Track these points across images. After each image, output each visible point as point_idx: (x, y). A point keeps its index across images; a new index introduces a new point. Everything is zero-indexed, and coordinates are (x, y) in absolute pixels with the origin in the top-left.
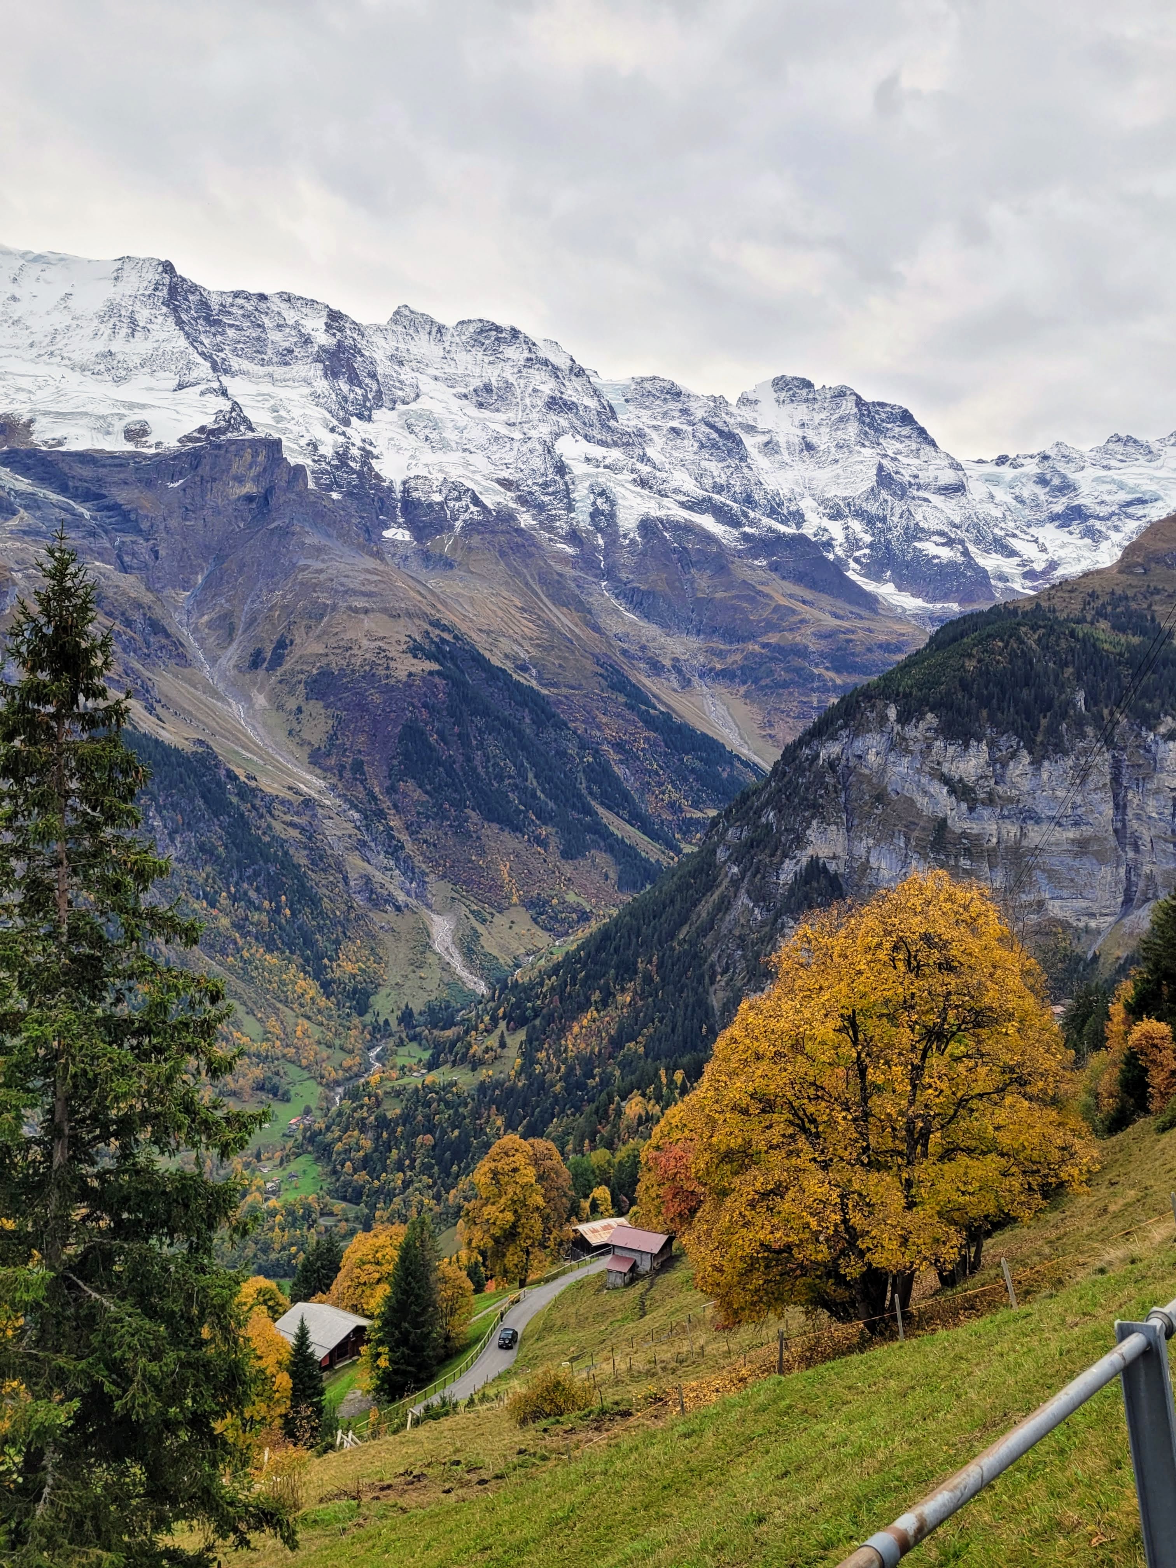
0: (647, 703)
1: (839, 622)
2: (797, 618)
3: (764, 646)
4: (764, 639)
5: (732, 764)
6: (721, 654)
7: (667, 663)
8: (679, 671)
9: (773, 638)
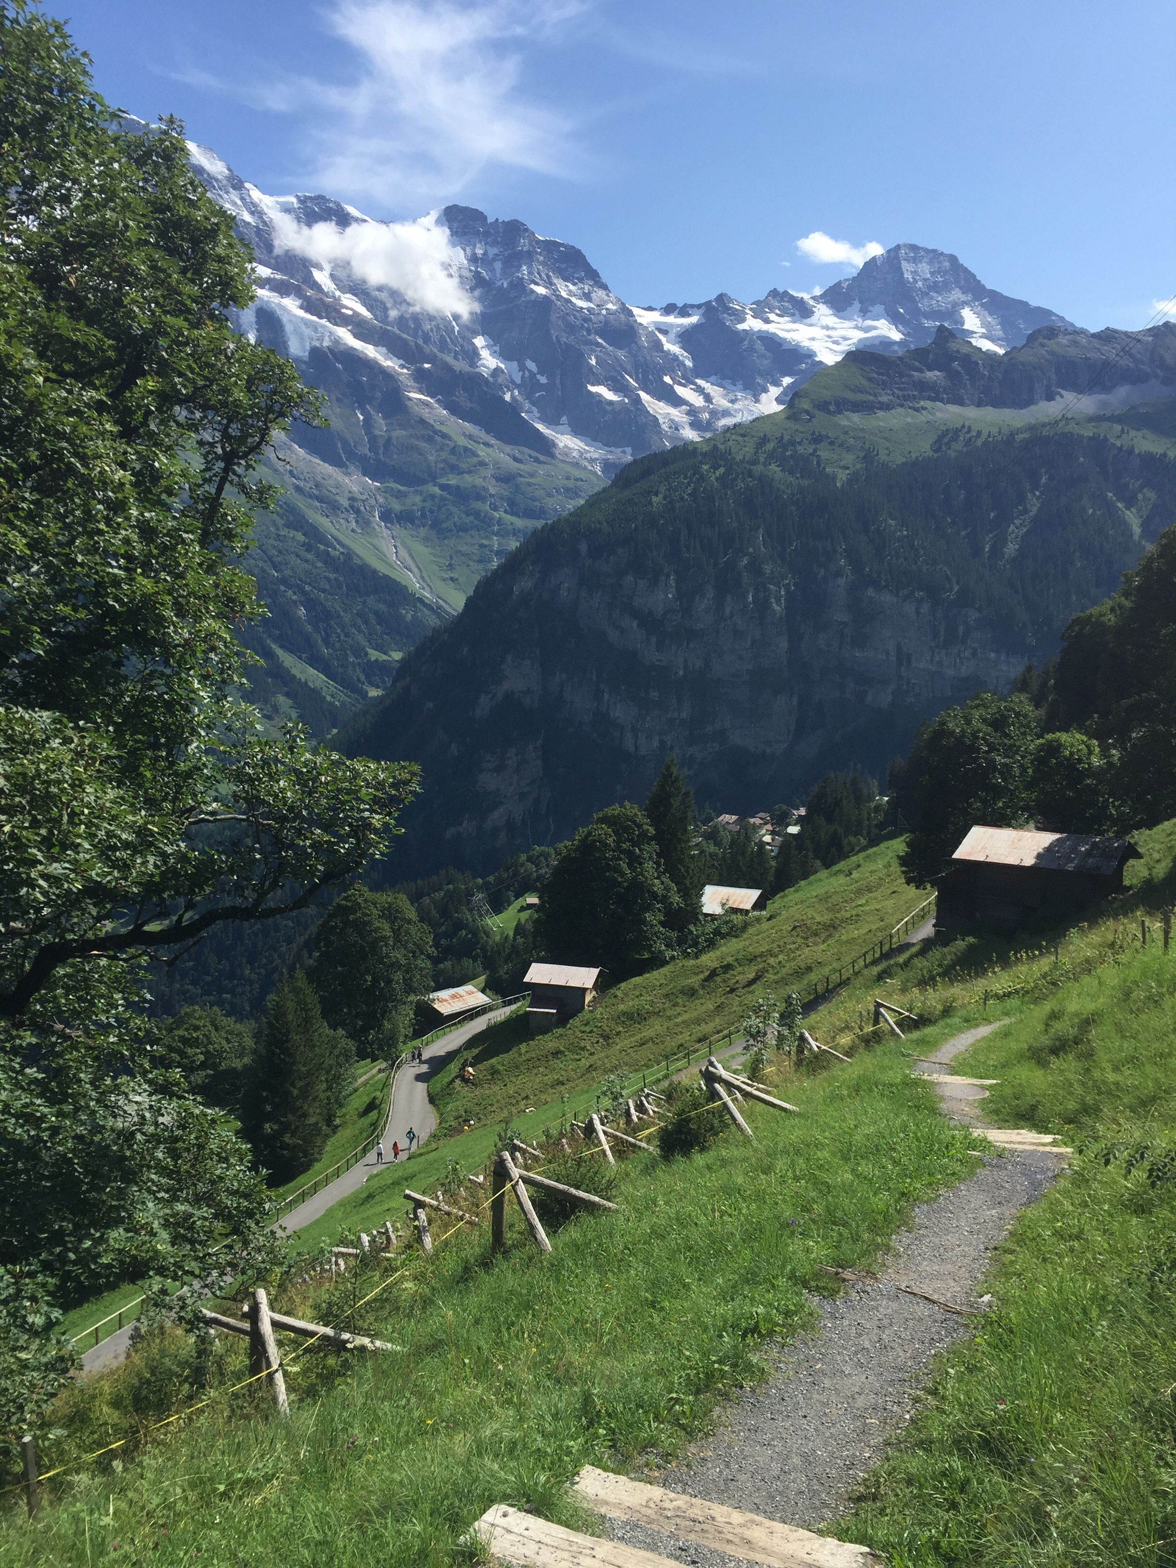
0: (328, 544)
1: (517, 465)
2: (475, 460)
3: (443, 487)
4: (443, 481)
5: (415, 607)
6: (398, 495)
7: (345, 503)
8: (357, 511)
9: (453, 480)
